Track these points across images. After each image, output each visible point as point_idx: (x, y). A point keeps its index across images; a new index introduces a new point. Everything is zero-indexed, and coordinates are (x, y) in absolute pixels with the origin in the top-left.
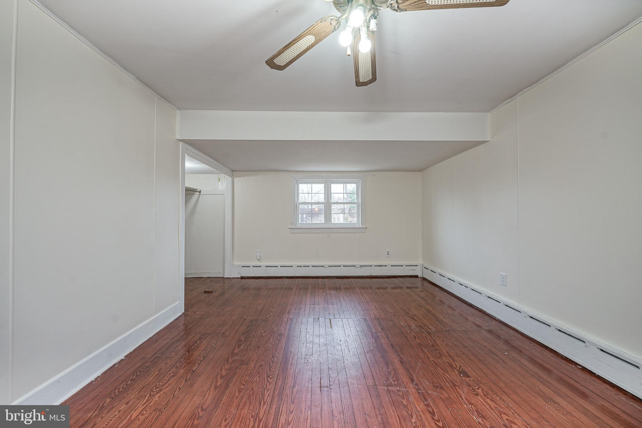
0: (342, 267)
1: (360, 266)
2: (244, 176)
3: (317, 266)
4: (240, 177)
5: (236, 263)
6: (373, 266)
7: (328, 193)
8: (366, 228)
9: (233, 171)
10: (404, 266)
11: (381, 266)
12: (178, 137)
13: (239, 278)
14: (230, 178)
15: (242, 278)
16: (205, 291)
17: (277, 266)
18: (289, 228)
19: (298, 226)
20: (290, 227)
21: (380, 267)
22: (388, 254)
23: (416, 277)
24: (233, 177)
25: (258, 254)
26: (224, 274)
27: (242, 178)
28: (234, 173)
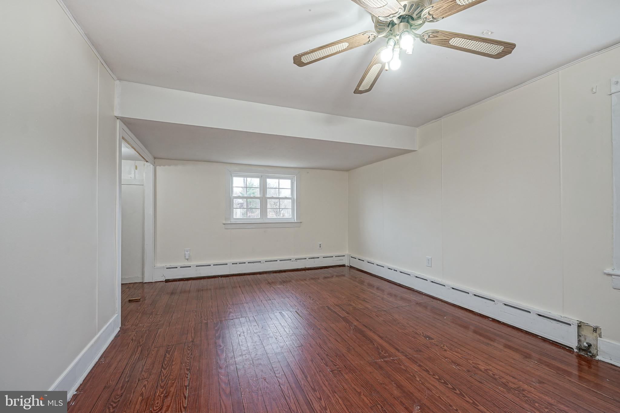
0: (278, 261)
1: (296, 259)
2: (169, 165)
3: (253, 262)
4: (164, 166)
5: (159, 265)
6: (307, 259)
7: (263, 187)
8: (301, 223)
9: (155, 158)
10: (334, 257)
11: (314, 258)
12: (117, 113)
13: (163, 281)
14: (152, 166)
15: (167, 281)
16: (129, 300)
17: (210, 265)
18: (224, 224)
19: (233, 221)
20: (224, 222)
21: (313, 259)
22: (320, 247)
23: (344, 266)
24: (154, 164)
25: (186, 253)
26: (143, 278)
27: (166, 167)
28: (157, 160)
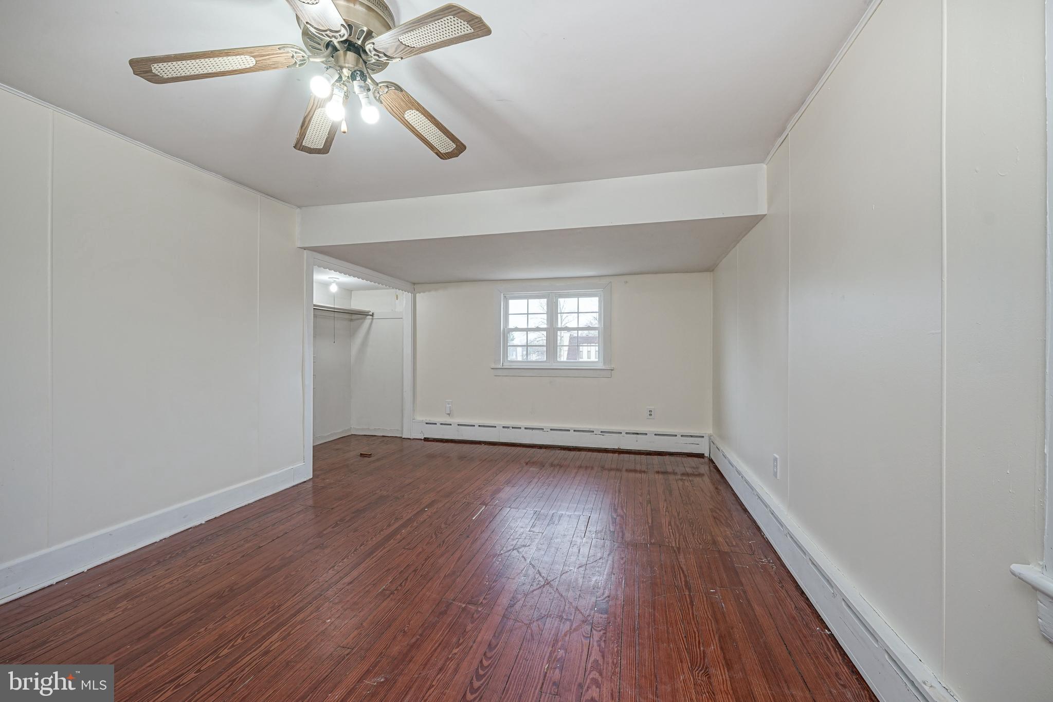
0: (572, 431)
1: (601, 432)
2: (429, 291)
3: (533, 429)
4: (424, 292)
5: (419, 418)
6: (624, 434)
7: (552, 313)
8: (612, 370)
9: (414, 284)
10: (679, 436)
11: (638, 434)
12: (299, 244)
13: (421, 439)
14: (410, 294)
15: (426, 440)
16: (361, 454)
17: (474, 426)
18: (492, 369)
19: (506, 365)
20: (493, 366)
21: (635, 436)
22: (651, 415)
23: (701, 456)
24: (414, 293)
25: (448, 406)
26: (402, 434)
27: (427, 293)
28: (416, 286)
